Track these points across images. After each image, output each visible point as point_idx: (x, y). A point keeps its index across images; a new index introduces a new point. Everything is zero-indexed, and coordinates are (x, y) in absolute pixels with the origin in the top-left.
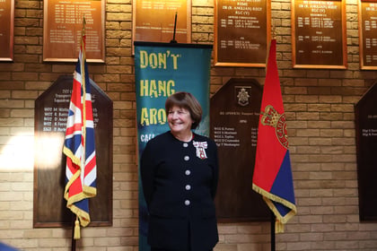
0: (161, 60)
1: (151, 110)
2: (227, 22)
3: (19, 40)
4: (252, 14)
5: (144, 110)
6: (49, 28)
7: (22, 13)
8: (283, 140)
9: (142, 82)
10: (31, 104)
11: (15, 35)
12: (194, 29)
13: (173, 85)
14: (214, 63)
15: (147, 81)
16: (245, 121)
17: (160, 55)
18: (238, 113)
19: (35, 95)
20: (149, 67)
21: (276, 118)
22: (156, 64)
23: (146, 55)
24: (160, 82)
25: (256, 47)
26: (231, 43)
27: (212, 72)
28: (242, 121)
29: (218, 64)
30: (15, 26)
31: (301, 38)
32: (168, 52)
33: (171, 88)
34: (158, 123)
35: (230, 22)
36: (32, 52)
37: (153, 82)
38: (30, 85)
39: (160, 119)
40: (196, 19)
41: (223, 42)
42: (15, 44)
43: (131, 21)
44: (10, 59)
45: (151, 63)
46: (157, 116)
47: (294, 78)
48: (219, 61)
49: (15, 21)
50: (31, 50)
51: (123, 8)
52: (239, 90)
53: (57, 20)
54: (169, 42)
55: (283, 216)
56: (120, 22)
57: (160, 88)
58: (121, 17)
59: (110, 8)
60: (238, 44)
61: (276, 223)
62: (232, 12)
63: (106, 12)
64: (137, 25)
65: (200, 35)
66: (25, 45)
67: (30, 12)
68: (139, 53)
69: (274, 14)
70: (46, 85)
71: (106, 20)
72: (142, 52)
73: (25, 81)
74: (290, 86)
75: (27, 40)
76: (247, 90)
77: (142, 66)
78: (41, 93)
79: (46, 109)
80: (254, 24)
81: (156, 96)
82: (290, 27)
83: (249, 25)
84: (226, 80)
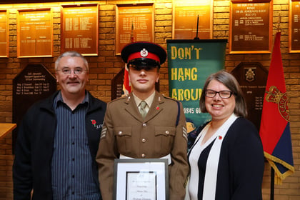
0: (187, 53)
1: (179, 90)
2: (239, 22)
3: (102, 42)
4: (258, 15)
5: (174, 90)
6: (120, 33)
7: (103, 24)
8: (285, 114)
9: (172, 69)
10: (109, 82)
11: (99, 39)
12: (215, 29)
13: (196, 71)
14: (228, 52)
15: (176, 69)
16: (251, 92)
17: (186, 49)
18: (246, 87)
19: (112, 77)
20: (177, 58)
21: (278, 97)
22: (183, 56)
23: (176, 49)
24: (186, 69)
25: (261, 39)
26: (241, 37)
27: (228, 58)
28: (248, 92)
29: (232, 52)
30: (99, 33)
31: (296, 30)
32: (193, 46)
33: (195, 73)
34: (184, 100)
35: (242, 22)
36: (110, 49)
37: (181, 69)
38: (109, 70)
39: (185, 96)
40: (217, 21)
41: (236, 37)
42: (99, 45)
43: (171, 26)
44: (96, 55)
45: (179, 55)
46: (183, 95)
47: (289, 60)
48: (232, 50)
49: (99, 30)
50: (109, 48)
51: (166, 17)
52: (247, 70)
53: (125, 28)
54: (193, 39)
55: (282, 173)
56: (164, 26)
57: (186, 73)
58: (165, 23)
59: (158, 17)
60: (247, 37)
61: (276, 177)
62: (243, 15)
63: (155, 21)
64: (175, 28)
65: (219, 32)
66: (106, 45)
67: (108, 24)
68: (170, 48)
69: (275, 14)
70: (118, 70)
71: (155, 26)
72: (172, 48)
73: (105, 68)
74: (286, 66)
75: (107, 42)
76: (253, 70)
77: (173, 58)
78: (115, 75)
79: (118, 86)
80: (259, 22)
81: (183, 80)
82: (288, 22)
83: (256, 23)
84: (237, 63)
